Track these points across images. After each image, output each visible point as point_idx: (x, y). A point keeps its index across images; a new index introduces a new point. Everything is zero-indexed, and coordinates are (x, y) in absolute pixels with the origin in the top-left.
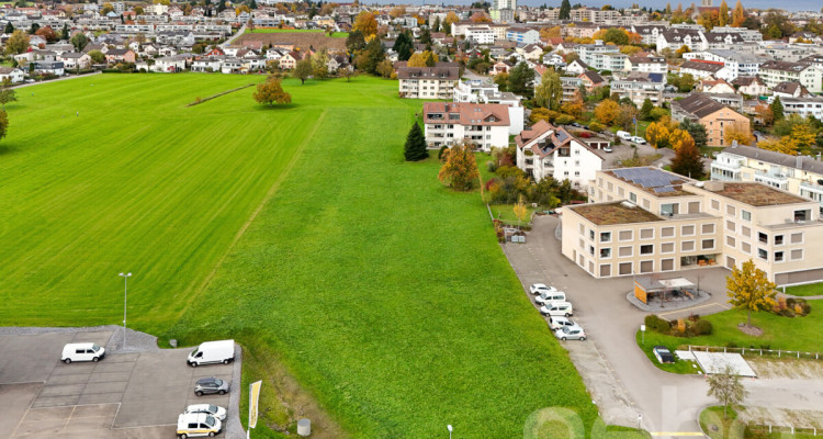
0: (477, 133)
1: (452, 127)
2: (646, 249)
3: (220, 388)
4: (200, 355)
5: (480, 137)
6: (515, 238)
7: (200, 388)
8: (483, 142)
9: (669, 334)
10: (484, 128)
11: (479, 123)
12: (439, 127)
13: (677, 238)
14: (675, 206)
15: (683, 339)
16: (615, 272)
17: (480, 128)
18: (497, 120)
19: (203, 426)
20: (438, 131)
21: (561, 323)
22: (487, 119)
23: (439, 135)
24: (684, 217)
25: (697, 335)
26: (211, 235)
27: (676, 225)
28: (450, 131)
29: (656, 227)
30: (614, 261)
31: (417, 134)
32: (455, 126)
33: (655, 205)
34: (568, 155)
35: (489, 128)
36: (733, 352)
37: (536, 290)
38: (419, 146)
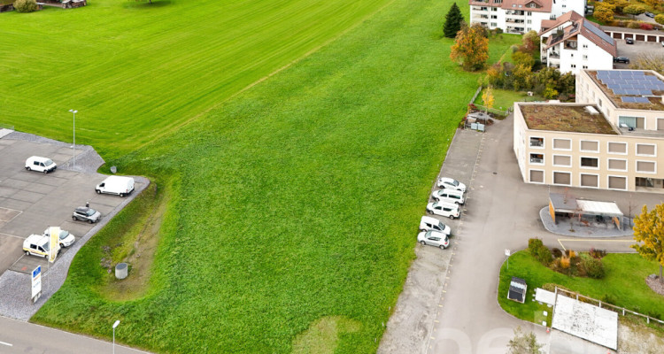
0: (519, 17)
1: (495, 10)
2: (587, 162)
3: (89, 218)
4: (103, 185)
5: (523, 21)
6: (474, 126)
7: (75, 214)
8: (525, 26)
9: (548, 266)
10: (526, 13)
11: (520, 8)
12: (485, 8)
13: (631, 156)
14: (639, 121)
15: (561, 276)
16: (549, 180)
17: (522, 13)
18: (538, 6)
19: (40, 248)
20: (484, 12)
21: (429, 225)
22: (528, 5)
23: (486, 17)
24: (650, 134)
25: (581, 276)
26: (229, 83)
27: (631, 141)
28: (494, 13)
29: (603, 140)
30: (548, 168)
31: (454, 14)
32: (499, 9)
33: (613, 115)
34: (575, 48)
35: (529, 14)
36: (610, 309)
37: (442, 183)
38: (455, 25)
